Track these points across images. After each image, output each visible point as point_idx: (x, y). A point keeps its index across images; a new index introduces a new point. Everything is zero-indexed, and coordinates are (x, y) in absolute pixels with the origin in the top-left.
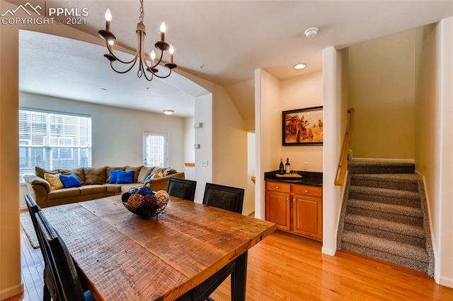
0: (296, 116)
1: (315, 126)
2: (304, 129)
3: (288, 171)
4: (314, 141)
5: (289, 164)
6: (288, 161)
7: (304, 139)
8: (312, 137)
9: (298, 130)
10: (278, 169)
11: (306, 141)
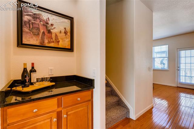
0: (39, 14)
1: (60, 32)
2: (49, 32)
3: (34, 80)
4: (60, 46)
5: (35, 71)
6: (33, 67)
7: (49, 42)
8: (58, 42)
9: (42, 31)
10: (20, 78)
11: (52, 45)
